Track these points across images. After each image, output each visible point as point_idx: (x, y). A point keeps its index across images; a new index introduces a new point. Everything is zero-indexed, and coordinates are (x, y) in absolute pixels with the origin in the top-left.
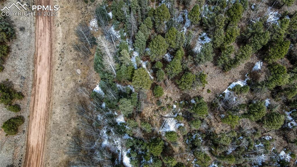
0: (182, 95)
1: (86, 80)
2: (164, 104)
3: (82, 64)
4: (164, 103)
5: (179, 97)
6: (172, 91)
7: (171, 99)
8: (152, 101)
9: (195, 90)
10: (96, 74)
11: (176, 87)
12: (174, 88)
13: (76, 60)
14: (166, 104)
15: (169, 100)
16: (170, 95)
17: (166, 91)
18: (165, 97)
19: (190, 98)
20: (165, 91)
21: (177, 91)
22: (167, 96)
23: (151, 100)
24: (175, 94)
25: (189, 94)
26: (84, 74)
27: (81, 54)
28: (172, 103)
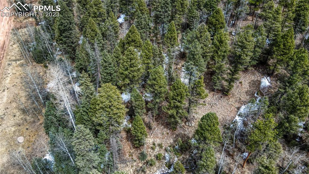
0: (175, 137)
1: (30, 149)
2: (150, 156)
3: (27, 129)
4: (151, 154)
5: (172, 141)
6: (160, 135)
7: (160, 146)
8: (132, 156)
9: (193, 125)
10: (47, 139)
11: (164, 128)
12: (162, 130)
13: (20, 125)
14: (153, 155)
15: (157, 149)
16: (158, 141)
17: (152, 137)
18: (151, 145)
19: (188, 138)
20: (150, 136)
21: (168, 133)
22: (154, 144)
23: (130, 156)
24: (166, 138)
25: (186, 133)
26: (29, 141)
27: (28, 118)
28: (162, 152)
